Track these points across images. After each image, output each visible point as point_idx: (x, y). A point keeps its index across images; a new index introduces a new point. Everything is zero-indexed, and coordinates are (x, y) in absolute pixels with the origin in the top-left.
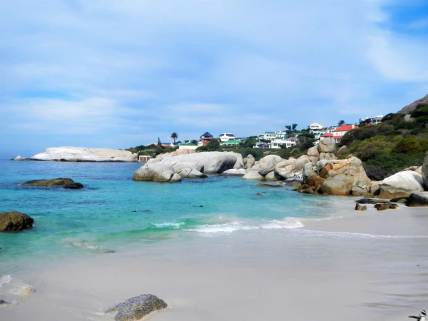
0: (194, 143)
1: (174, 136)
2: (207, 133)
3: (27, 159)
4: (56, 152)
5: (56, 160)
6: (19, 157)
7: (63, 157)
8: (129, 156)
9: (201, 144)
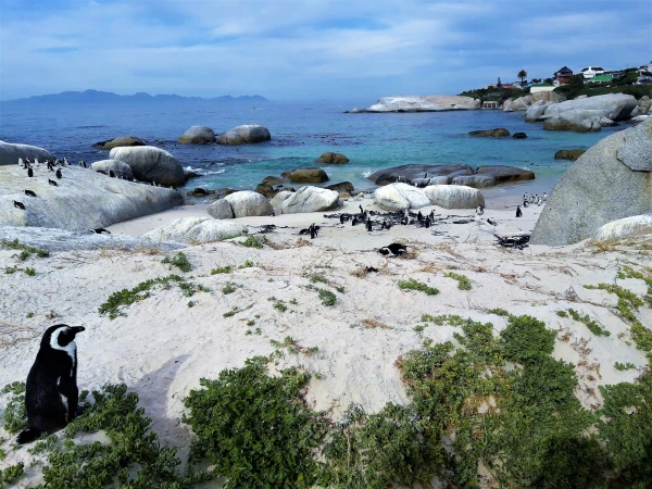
0: (549, 82)
1: (522, 74)
2: (565, 68)
3: (361, 112)
4: (392, 102)
5: (392, 111)
6: (355, 110)
7: (400, 107)
8: (471, 102)
9: (557, 84)
